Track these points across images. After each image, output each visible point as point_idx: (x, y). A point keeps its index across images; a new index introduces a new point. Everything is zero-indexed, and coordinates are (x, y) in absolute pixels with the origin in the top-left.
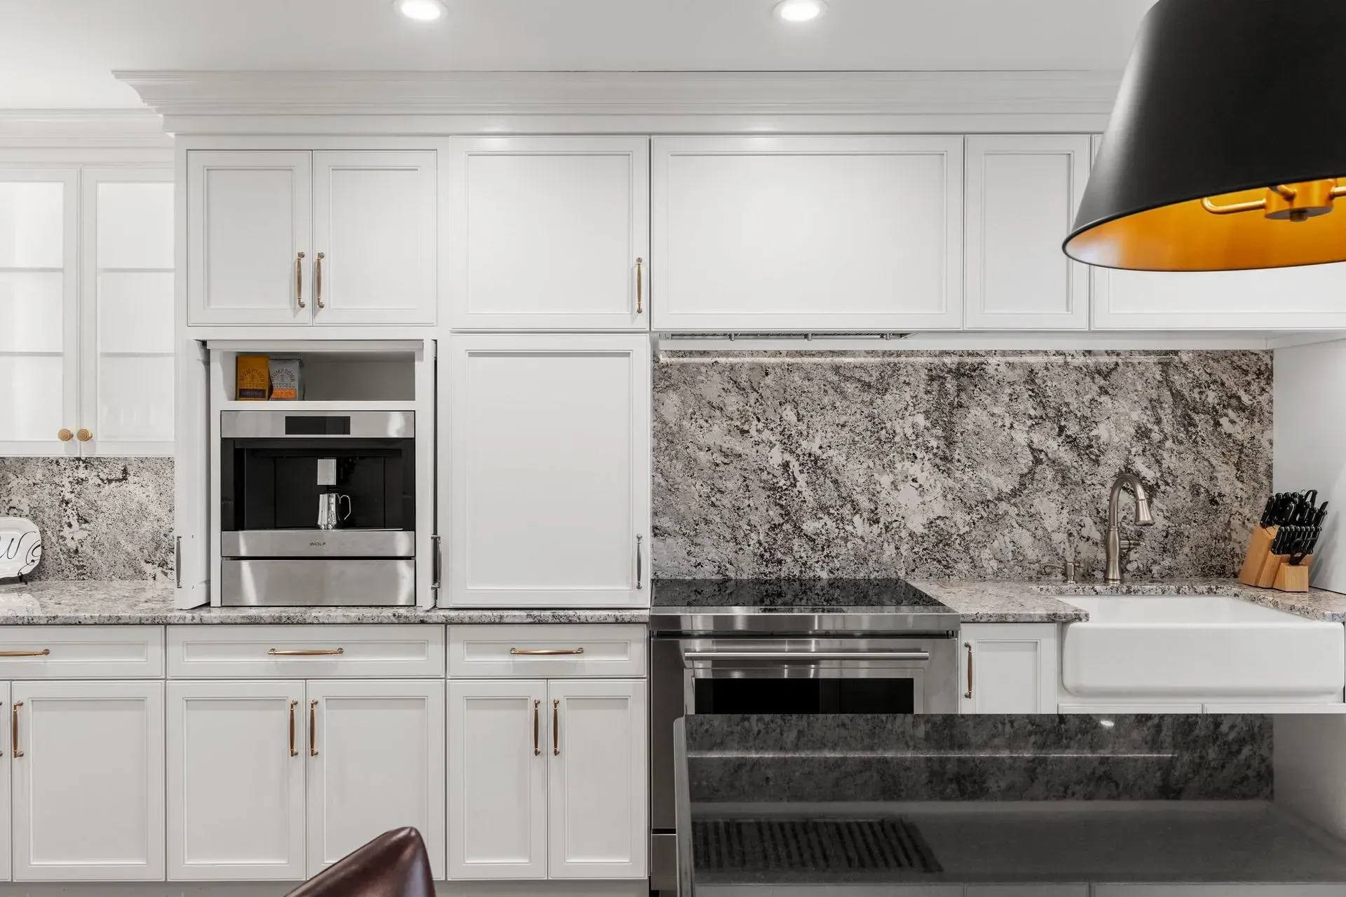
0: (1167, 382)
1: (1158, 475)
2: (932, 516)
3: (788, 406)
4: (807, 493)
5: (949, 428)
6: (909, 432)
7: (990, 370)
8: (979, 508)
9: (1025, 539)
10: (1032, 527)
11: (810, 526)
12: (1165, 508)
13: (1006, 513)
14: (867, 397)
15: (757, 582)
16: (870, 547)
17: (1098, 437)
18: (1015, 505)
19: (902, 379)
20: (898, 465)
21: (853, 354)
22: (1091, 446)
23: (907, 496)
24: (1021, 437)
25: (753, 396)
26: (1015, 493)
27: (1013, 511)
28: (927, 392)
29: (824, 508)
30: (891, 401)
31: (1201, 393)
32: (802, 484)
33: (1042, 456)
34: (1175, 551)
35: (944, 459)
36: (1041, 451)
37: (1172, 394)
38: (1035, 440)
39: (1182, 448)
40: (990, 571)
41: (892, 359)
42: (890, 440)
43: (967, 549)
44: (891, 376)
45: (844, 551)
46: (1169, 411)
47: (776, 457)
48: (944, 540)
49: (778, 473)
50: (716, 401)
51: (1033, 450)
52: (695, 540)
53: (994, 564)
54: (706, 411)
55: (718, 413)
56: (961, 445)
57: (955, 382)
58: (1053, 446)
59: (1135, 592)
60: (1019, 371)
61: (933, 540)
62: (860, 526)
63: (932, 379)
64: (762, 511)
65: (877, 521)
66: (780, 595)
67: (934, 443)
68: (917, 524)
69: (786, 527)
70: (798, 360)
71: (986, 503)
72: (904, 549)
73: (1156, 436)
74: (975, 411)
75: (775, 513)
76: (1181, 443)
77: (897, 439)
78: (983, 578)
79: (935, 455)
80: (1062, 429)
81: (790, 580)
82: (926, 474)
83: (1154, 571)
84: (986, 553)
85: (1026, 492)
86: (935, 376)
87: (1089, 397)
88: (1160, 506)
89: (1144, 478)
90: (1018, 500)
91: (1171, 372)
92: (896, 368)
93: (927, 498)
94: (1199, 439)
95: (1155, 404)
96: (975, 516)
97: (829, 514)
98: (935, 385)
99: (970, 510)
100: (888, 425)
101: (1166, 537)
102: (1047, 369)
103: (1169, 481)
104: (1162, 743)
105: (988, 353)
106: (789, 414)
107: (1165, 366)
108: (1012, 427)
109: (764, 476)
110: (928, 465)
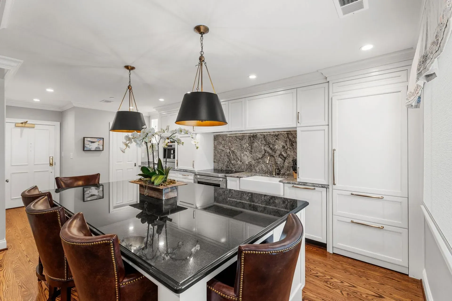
0: (288, 137)
1: (286, 155)
2: (249, 161)
3: (230, 143)
4: (232, 157)
5: (252, 146)
6: (246, 147)
7: (258, 136)
8: (256, 160)
9: (263, 166)
10: (264, 164)
11: (232, 162)
12: (288, 162)
13: (260, 161)
14: (240, 141)
15: (226, 170)
16: (240, 166)
17: (275, 148)
18: (262, 160)
19: (245, 138)
20: (244, 152)
21: (238, 134)
22: (274, 150)
23: (245, 158)
24: (263, 148)
25: (225, 141)
26: (262, 158)
27: (261, 161)
28: (248, 140)
29: (234, 159)
30: (243, 142)
31: (295, 139)
32: (231, 155)
33: (266, 151)
34: (290, 170)
35: (251, 151)
36: (266, 150)
37: (289, 139)
38: (265, 148)
39: (291, 150)
40: (258, 171)
41: (243, 135)
42: (243, 148)
43: (254, 167)
44: (243, 138)
45: (237, 166)
46: (288, 143)
47: (228, 151)
48: (251, 165)
49: (228, 153)
50: (221, 142)
51: (265, 150)
52: (219, 163)
53: (258, 170)
54: (220, 144)
55: (221, 144)
56: (253, 149)
57: (253, 138)
58: (268, 149)
59: (274, 177)
60: (262, 136)
61: (249, 165)
62: (239, 162)
63: (249, 138)
64: (227, 160)
65: (241, 162)
66: (229, 173)
67: (249, 149)
68: (247, 163)
69: (229, 162)
70: (231, 135)
71: (257, 159)
72: (245, 166)
73: (286, 148)
74: (256, 143)
75: (228, 160)
76: (291, 149)
77: (244, 148)
78: (256, 173)
79: (250, 151)
80: (269, 146)
81: (230, 170)
82: (248, 154)
83: (286, 174)
84: (257, 168)
85: (263, 158)
86: (250, 137)
87: (274, 140)
88: (287, 161)
89: (284, 156)
90: (262, 159)
91: (289, 135)
92: (244, 136)
93: (248, 158)
94: (294, 148)
95: (286, 141)
96: (256, 162)
97: (235, 160)
98: (250, 139)
99: (255, 160)
100: (243, 146)
101: (288, 167)
102: (267, 135)
103: (289, 156)
104: (288, 208)
105: (257, 133)
106: (230, 144)
107: (288, 134)
108: (261, 146)
109: (227, 154)
110: (249, 153)
